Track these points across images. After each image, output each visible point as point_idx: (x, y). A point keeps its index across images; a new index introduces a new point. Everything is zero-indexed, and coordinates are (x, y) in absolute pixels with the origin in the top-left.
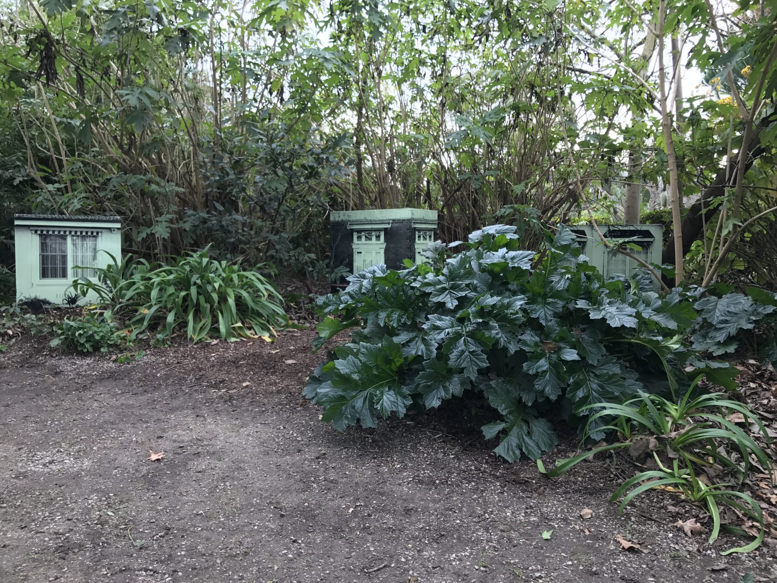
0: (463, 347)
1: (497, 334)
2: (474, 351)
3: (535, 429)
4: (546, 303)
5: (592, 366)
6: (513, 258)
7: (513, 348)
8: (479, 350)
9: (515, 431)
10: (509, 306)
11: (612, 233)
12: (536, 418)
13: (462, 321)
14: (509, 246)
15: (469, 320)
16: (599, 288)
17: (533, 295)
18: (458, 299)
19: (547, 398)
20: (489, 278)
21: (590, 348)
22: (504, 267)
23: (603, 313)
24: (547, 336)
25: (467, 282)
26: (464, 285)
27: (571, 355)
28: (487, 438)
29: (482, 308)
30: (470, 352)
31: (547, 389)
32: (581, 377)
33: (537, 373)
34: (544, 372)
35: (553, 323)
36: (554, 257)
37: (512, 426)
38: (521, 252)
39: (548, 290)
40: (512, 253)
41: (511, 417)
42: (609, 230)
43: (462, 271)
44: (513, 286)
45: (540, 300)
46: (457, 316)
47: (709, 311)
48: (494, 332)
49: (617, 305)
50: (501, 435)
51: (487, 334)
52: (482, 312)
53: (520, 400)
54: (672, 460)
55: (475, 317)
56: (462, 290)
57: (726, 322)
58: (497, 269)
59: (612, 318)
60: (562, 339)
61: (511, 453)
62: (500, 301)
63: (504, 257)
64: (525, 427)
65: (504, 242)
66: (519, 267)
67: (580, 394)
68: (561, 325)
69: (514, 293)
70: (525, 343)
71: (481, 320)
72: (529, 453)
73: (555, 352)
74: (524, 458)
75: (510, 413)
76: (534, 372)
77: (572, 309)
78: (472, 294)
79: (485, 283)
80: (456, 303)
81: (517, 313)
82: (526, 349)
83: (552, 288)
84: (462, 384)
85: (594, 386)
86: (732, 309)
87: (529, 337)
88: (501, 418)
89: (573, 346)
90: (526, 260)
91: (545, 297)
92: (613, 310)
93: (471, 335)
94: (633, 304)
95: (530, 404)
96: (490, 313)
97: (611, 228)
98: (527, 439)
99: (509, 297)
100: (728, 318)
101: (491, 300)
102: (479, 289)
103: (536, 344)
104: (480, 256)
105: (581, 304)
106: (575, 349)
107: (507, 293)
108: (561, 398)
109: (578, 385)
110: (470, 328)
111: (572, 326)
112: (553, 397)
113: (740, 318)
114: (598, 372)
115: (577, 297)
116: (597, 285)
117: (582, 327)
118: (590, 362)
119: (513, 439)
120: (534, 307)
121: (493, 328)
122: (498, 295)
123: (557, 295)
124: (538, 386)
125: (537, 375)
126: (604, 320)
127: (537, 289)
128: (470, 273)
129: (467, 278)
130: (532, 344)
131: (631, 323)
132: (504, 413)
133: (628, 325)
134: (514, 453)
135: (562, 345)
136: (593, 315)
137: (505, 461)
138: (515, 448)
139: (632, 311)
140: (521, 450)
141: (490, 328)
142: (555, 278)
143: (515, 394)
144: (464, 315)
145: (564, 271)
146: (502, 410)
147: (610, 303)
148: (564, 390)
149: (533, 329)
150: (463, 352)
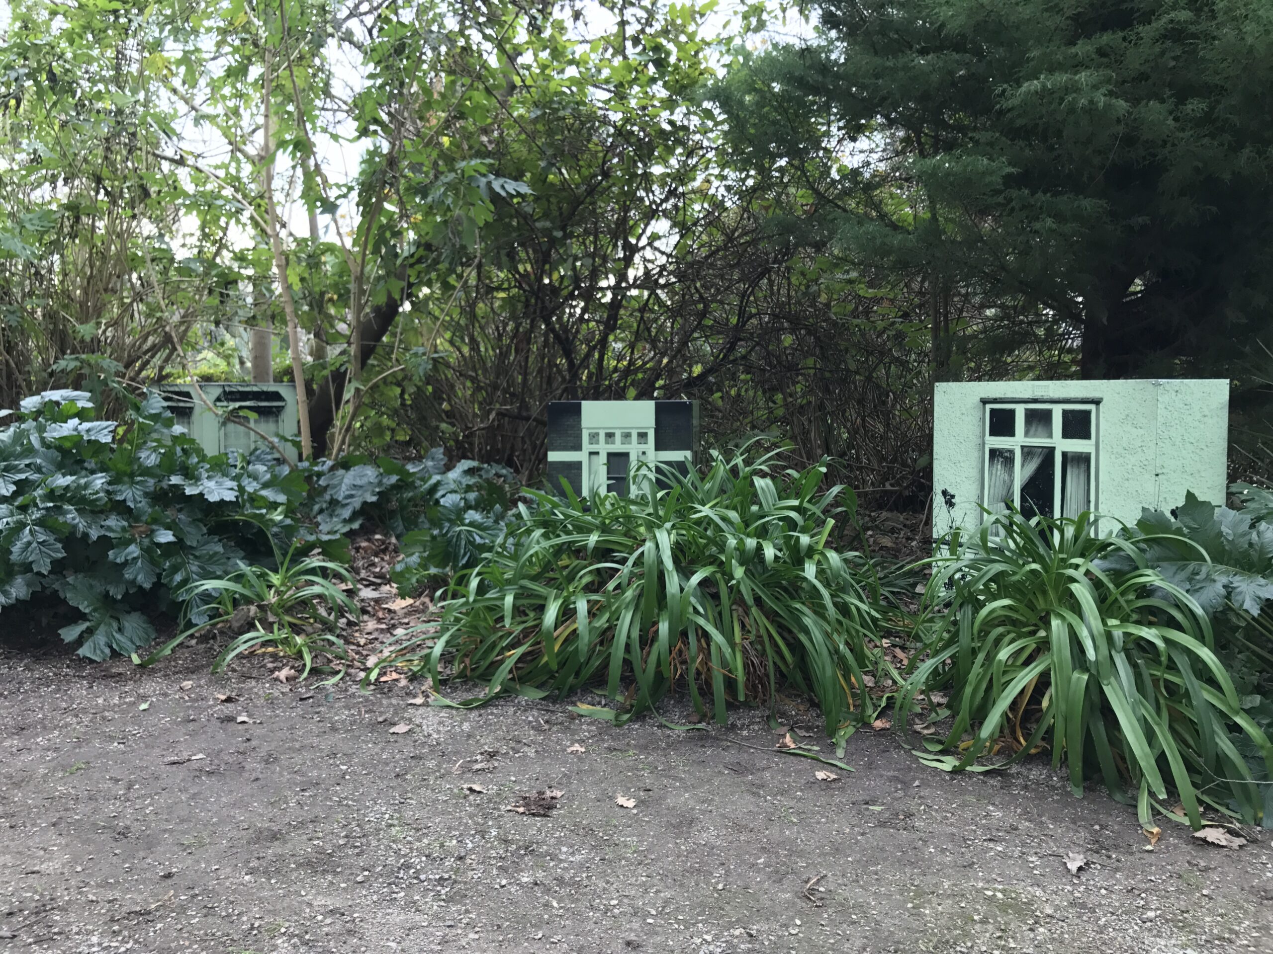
0: (29, 538)
1: (74, 519)
2: (44, 541)
3: (127, 624)
4: (133, 483)
5: (191, 548)
6: (88, 431)
7: (94, 534)
8: (51, 539)
9: (102, 628)
10: (86, 486)
11: (229, 396)
12: (129, 612)
13: (23, 509)
14: (82, 415)
15: (36, 505)
16: (198, 463)
17: (117, 474)
18: (15, 483)
19: (140, 587)
20: (57, 456)
21: (188, 529)
22: (77, 440)
23: (201, 488)
24: (137, 519)
25: (27, 462)
26: (22, 466)
27: (165, 537)
28: (66, 641)
29: (52, 491)
30: (39, 543)
31: (139, 577)
32: (179, 560)
33: (127, 560)
34: (134, 559)
35: (143, 504)
36: (142, 427)
37: (99, 625)
38: (98, 423)
39: (136, 467)
40: (86, 425)
41: (96, 615)
42: (224, 391)
43: (18, 448)
44: (91, 464)
45: (126, 479)
46: (16, 504)
47: (335, 487)
48: (69, 516)
49: (217, 479)
50: (85, 635)
51: (61, 519)
52: (51, 495)
53: (106, 595)
54: (272, 624)
55: (43, 501)
56: (21, 471)
57: (352, 496)
58: (67, 445)
59: (210, 492)
60: (155, 521)
61: (98, 652)
62: (74, 482)
63: (76, 429)
64: (115, 625)
65: (74, 411)
66: (97, 441)
67: (178, 578)
68: (152, 506)
69: (93, 472)
70: (109, 529)
71: (51, 505)
72: (121, 648)
73: (147, 536)
74: (116, 655)
75: (95, 610)
76: (123, 560)
77: (165, 487)
78: (36, 477)
79: (52, 461)
80: (13, 488)
81: (97, 492)
82: (112, 535)
83: (140, 466)
84: (28, 585)
85: (194, 568)
86: (358, 482)
87: (114, 522)
88: (83, 617)
89: (168, 528)
90: (105, 432)
91: (132, 475)
92: (211, 484)
93: (39, 522)
94: (237, 478)
95: (119, 597)
96: (62, 498)
97: (227, 389)
98: (117, 636)
99: (87, 476)
100: (353, 492)
101: (62, 481)
102: (44, 470)
103: (124, 529)
104: (41, 429)
105: (175, 480)
106: (170, 529)
107: (84, 473)
108: (158, 585)
109: (175, 569)
110: (37, 515)
111: (166, 506)
112: (147, 586)
113: (366, 491)
114: (197, 554)
115: (173, 472)
116: (196, 460)
117: (178, 506)
118: (189, 543)
119: (100, 638)
120: (119, 487)
121: (69, 512)
122: (71, 475)
123: (147, 472)
124: (128, 575)
125: (126, 563)
126: (201, 495)
127: (121, 466)
128: (29, 451)
129: (26, 457)
130: (119, 529)
131: (230, 496)
132: (87, 611)
133: (227, 499)
134: (102, 652)
135: (154, 527)
136: (189, 491)
137: (92, 661)
138: (103, 647)
139: (234, 484)
140: (111, 647)
141: (65, 513)
142: (143, 455)
143: (99, 587)
144: (26, 502)
145: (155, 444)
146: (84, 608)
147: (209, 478)
148: (159, 576)
149: (119, 514)
150: (29, 544)
